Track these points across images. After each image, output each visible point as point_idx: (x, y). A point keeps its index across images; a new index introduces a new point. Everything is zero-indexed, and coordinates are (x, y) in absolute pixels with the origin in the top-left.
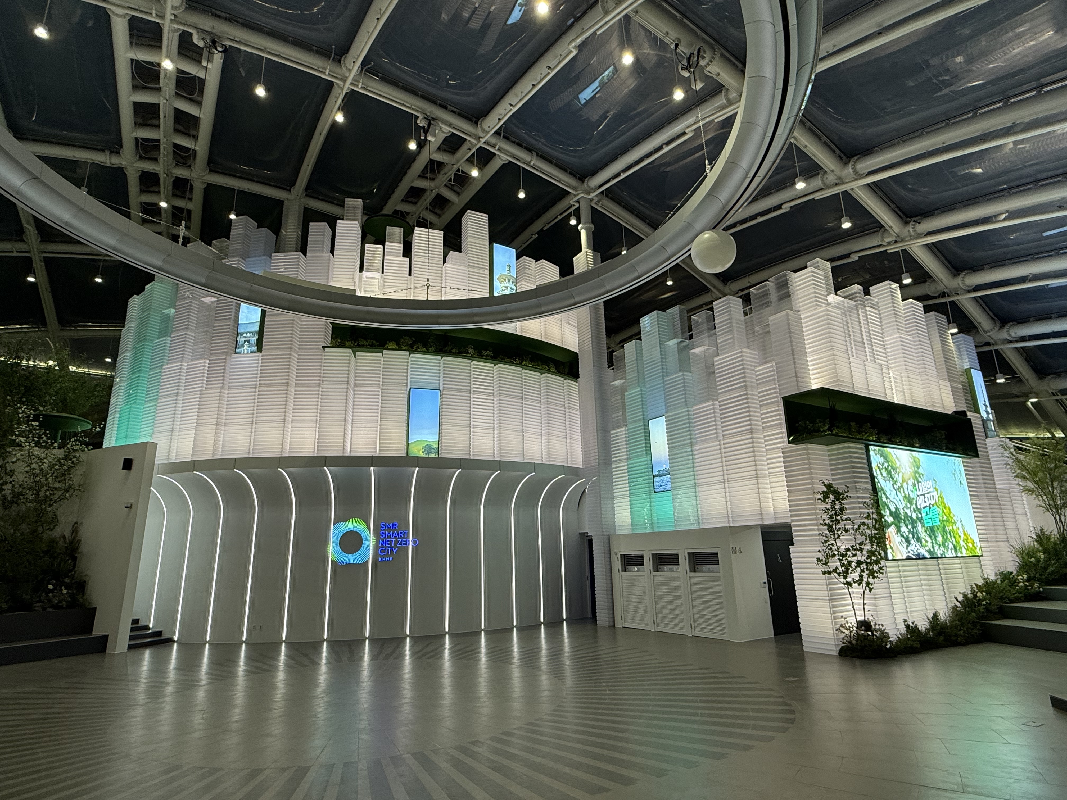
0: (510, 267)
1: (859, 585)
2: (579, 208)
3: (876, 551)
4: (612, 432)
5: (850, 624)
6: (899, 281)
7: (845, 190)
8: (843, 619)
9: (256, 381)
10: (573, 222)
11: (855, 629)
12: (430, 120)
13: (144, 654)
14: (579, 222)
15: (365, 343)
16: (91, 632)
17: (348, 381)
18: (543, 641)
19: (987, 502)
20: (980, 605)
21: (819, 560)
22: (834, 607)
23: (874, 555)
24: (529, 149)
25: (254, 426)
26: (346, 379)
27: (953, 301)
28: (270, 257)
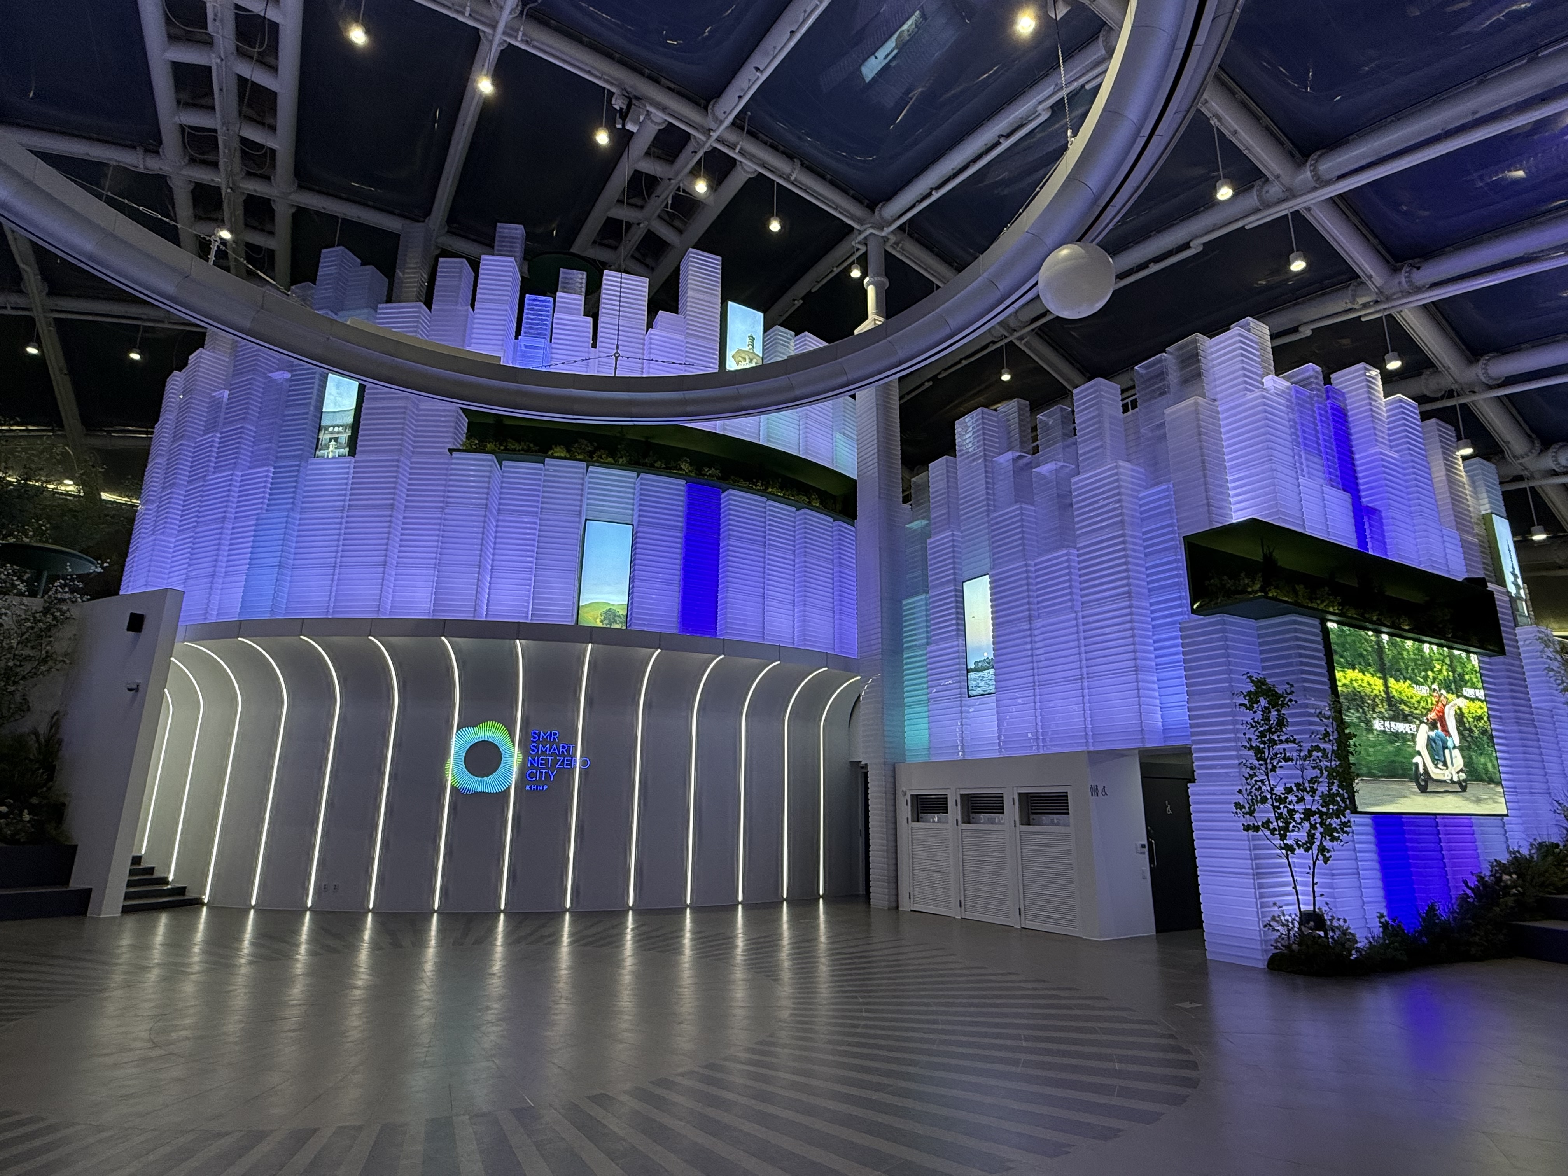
0: (753, 339)
1: (1307, 850)
2: (865, 253)
3: (1338, 794)
4: (904, 602)
5: (1287, 917)
6: (1379, 364)
7: (1296, 208)
8: (1276, 908)
9: (344, 501)
10: (856, 273)
11: (1296, 924)
12: (632, 100)
13: (156, 921)
14: (865, 274)
15: (517, 446)
16: (67, 883)
17: (486, 505)
18: (785, 926)
19: (1516, 728)
20: (1507, 894)
21: (1238, 806)
22: (1261, 886)
23: (1334, 802)
24: (790, 155)
25: (337, 571)
26: (484, 502)
27: (1465, 404)
28: (375, 309)
